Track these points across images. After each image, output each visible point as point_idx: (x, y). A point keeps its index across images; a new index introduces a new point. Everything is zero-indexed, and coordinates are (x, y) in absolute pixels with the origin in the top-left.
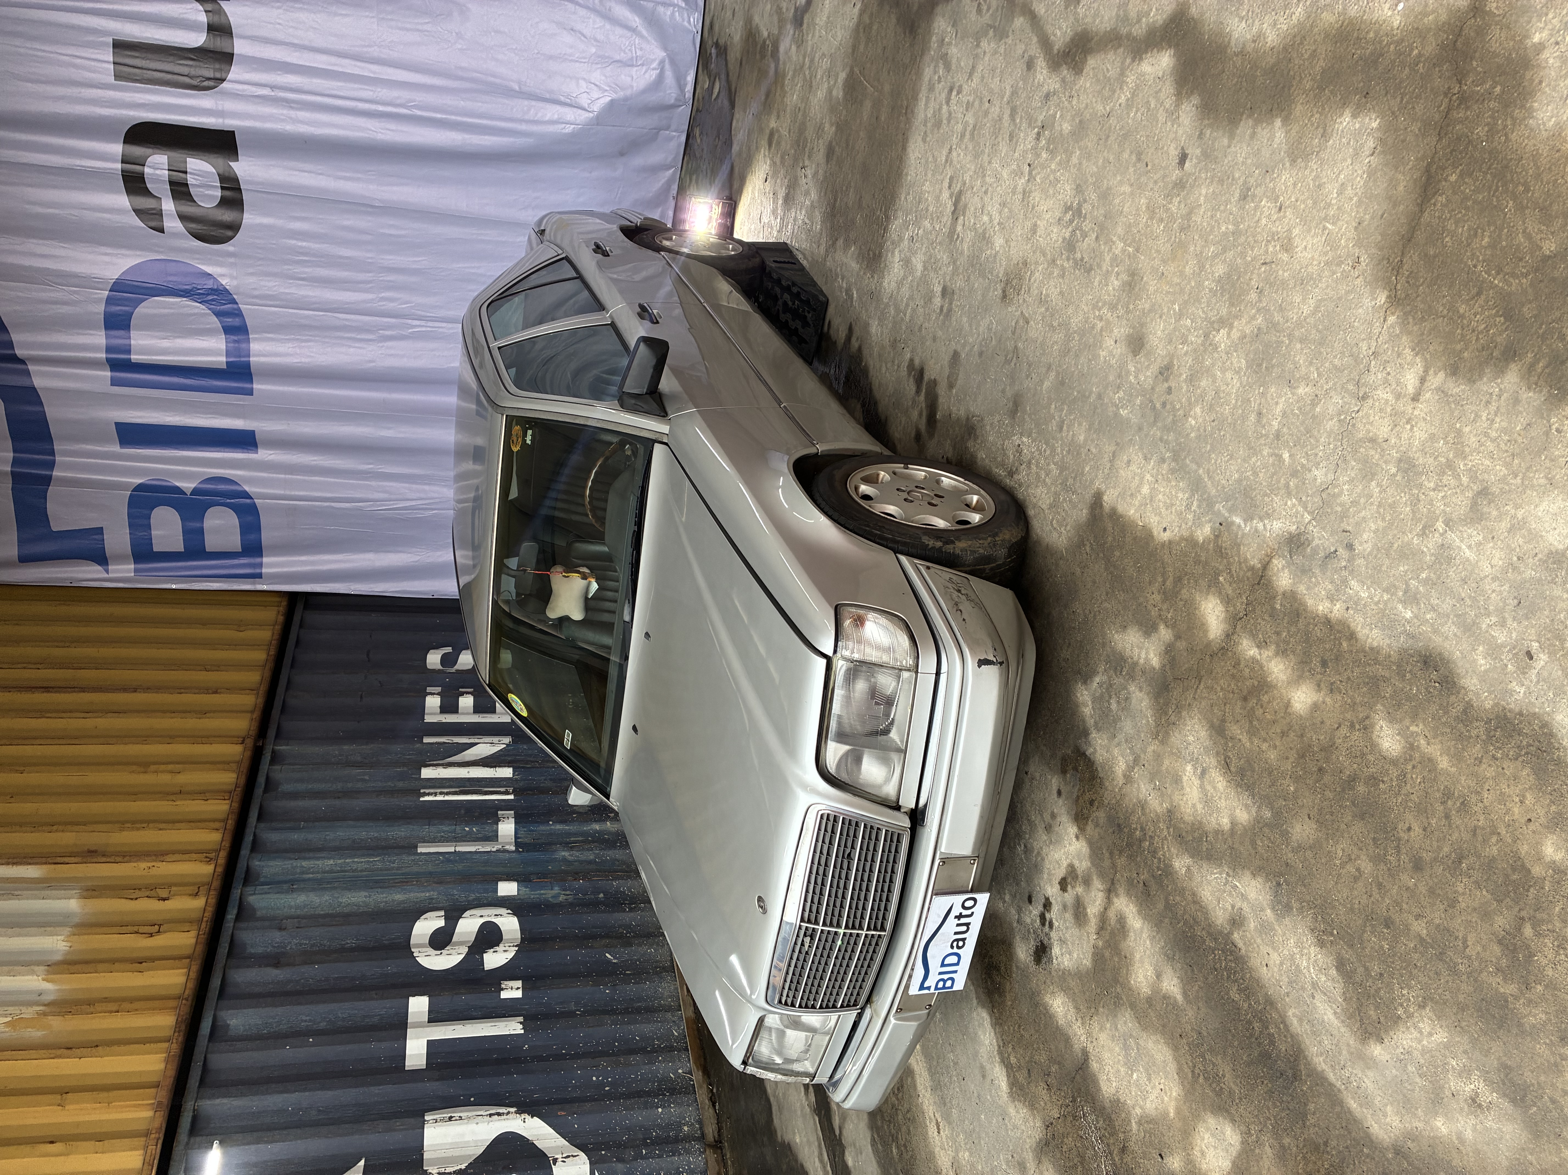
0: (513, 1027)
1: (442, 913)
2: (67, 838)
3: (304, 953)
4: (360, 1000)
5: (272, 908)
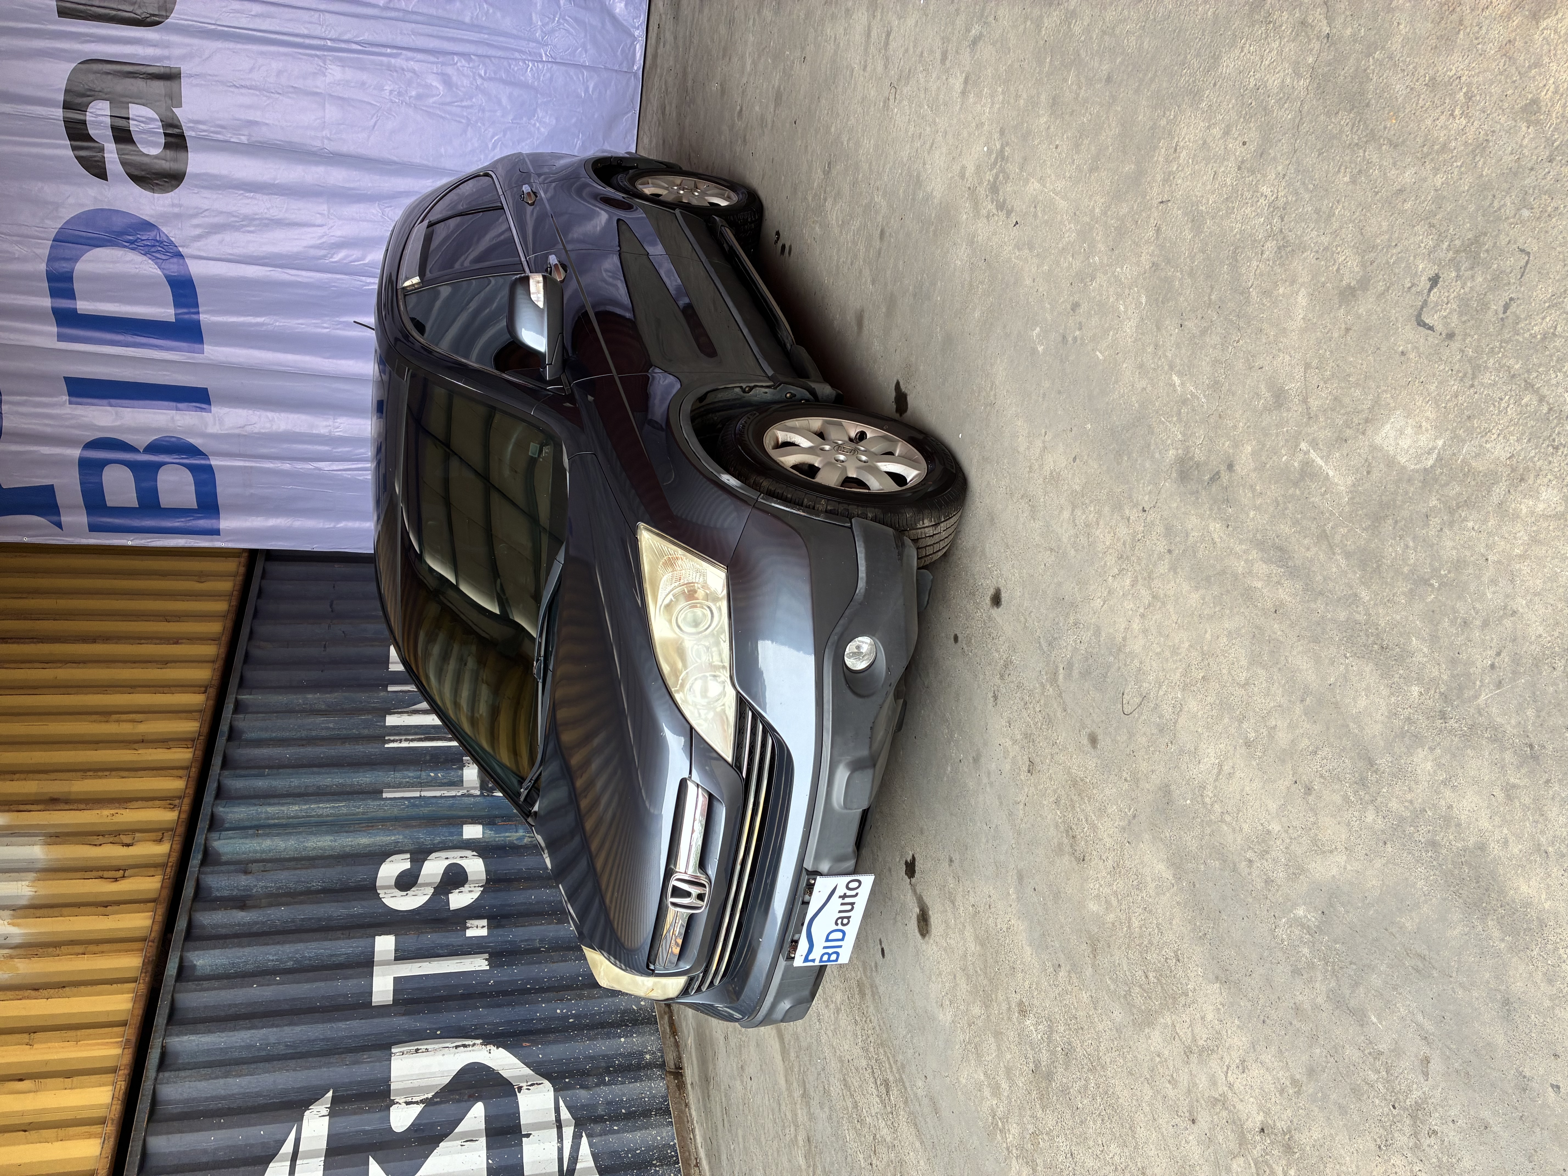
0: (478, 964)
1: (408, 856)
2: (30, 786)
3: (270, 895)
4: (326, 939)
5: (237, 853)
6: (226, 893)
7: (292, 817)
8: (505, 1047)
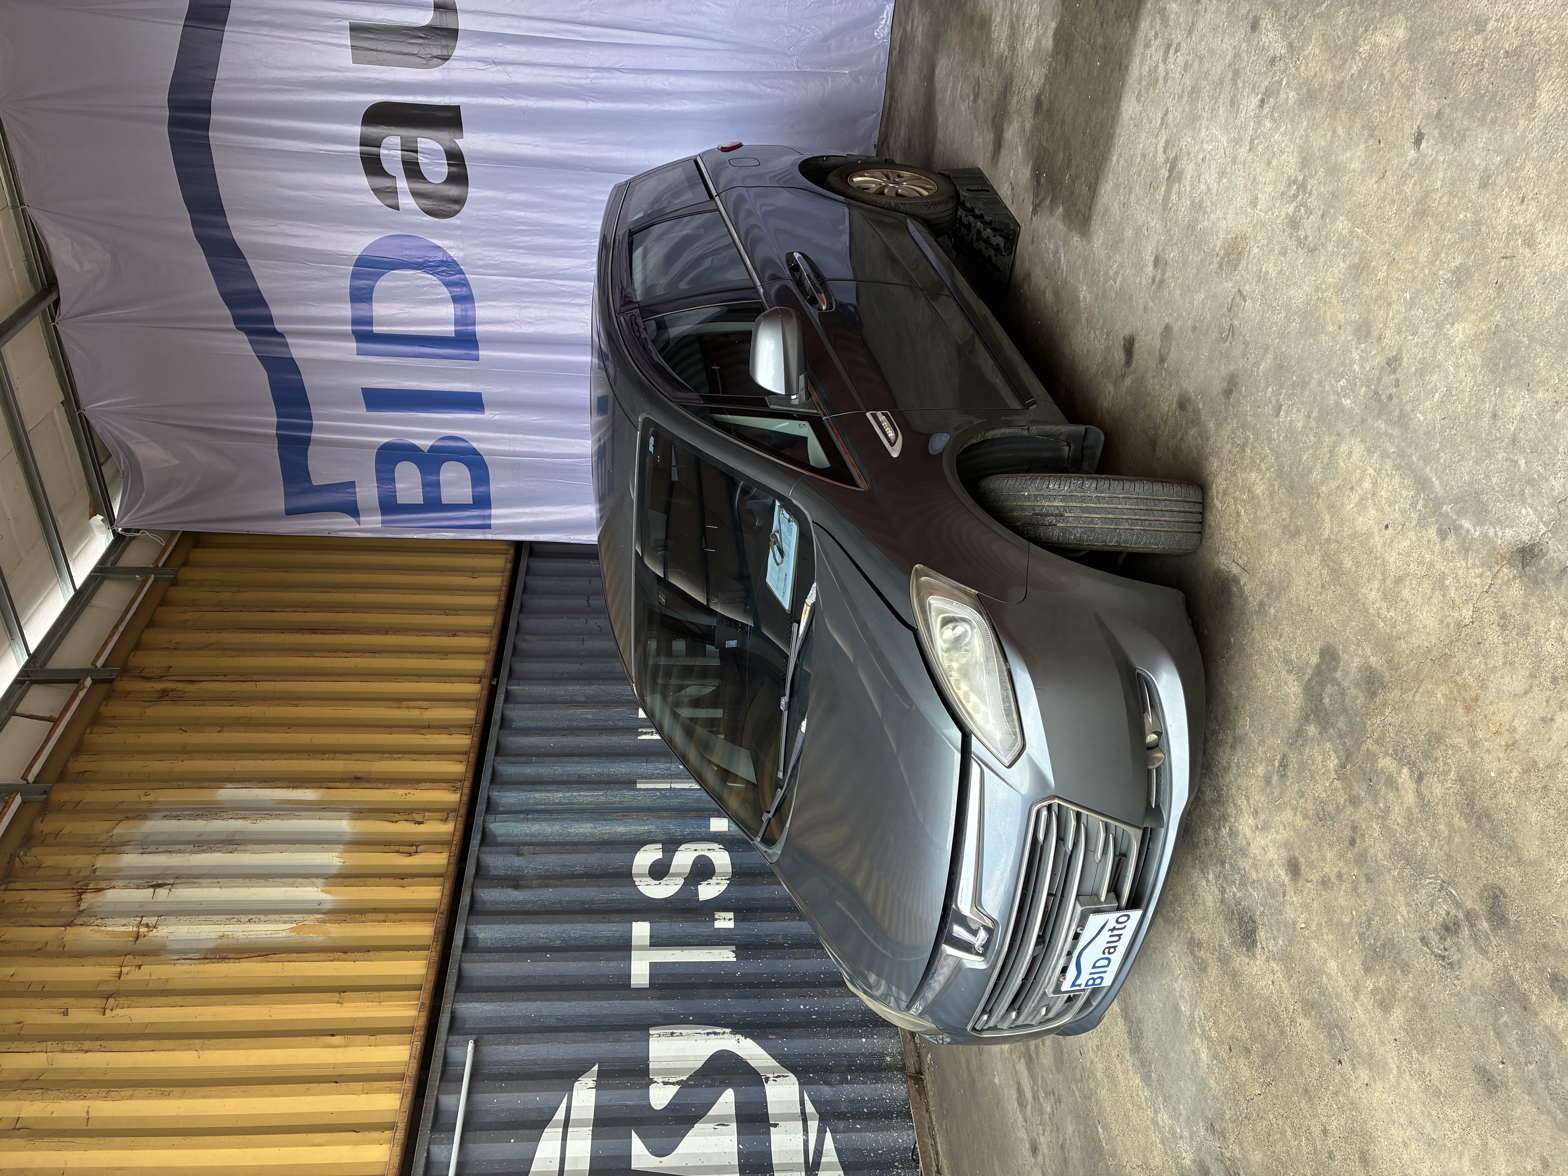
0: (725, 955)
1: (660, 846)
2: (337, 766)
3: (540, 877)
4: (589, 922)
5: (510, 835)
6: (502, 872)
7: (557, 804)
8: (754, 1038)
